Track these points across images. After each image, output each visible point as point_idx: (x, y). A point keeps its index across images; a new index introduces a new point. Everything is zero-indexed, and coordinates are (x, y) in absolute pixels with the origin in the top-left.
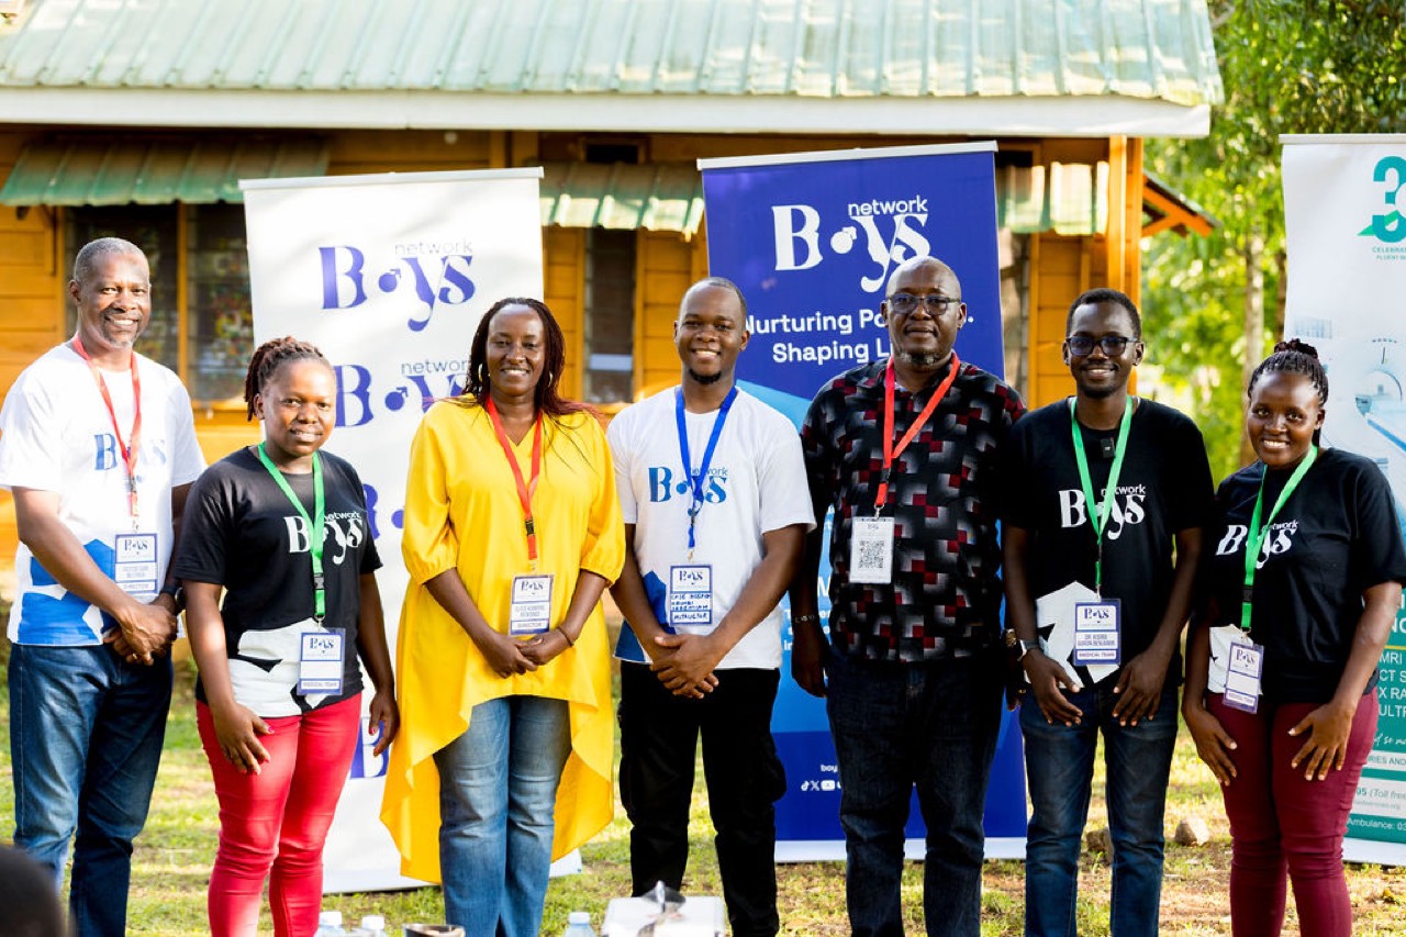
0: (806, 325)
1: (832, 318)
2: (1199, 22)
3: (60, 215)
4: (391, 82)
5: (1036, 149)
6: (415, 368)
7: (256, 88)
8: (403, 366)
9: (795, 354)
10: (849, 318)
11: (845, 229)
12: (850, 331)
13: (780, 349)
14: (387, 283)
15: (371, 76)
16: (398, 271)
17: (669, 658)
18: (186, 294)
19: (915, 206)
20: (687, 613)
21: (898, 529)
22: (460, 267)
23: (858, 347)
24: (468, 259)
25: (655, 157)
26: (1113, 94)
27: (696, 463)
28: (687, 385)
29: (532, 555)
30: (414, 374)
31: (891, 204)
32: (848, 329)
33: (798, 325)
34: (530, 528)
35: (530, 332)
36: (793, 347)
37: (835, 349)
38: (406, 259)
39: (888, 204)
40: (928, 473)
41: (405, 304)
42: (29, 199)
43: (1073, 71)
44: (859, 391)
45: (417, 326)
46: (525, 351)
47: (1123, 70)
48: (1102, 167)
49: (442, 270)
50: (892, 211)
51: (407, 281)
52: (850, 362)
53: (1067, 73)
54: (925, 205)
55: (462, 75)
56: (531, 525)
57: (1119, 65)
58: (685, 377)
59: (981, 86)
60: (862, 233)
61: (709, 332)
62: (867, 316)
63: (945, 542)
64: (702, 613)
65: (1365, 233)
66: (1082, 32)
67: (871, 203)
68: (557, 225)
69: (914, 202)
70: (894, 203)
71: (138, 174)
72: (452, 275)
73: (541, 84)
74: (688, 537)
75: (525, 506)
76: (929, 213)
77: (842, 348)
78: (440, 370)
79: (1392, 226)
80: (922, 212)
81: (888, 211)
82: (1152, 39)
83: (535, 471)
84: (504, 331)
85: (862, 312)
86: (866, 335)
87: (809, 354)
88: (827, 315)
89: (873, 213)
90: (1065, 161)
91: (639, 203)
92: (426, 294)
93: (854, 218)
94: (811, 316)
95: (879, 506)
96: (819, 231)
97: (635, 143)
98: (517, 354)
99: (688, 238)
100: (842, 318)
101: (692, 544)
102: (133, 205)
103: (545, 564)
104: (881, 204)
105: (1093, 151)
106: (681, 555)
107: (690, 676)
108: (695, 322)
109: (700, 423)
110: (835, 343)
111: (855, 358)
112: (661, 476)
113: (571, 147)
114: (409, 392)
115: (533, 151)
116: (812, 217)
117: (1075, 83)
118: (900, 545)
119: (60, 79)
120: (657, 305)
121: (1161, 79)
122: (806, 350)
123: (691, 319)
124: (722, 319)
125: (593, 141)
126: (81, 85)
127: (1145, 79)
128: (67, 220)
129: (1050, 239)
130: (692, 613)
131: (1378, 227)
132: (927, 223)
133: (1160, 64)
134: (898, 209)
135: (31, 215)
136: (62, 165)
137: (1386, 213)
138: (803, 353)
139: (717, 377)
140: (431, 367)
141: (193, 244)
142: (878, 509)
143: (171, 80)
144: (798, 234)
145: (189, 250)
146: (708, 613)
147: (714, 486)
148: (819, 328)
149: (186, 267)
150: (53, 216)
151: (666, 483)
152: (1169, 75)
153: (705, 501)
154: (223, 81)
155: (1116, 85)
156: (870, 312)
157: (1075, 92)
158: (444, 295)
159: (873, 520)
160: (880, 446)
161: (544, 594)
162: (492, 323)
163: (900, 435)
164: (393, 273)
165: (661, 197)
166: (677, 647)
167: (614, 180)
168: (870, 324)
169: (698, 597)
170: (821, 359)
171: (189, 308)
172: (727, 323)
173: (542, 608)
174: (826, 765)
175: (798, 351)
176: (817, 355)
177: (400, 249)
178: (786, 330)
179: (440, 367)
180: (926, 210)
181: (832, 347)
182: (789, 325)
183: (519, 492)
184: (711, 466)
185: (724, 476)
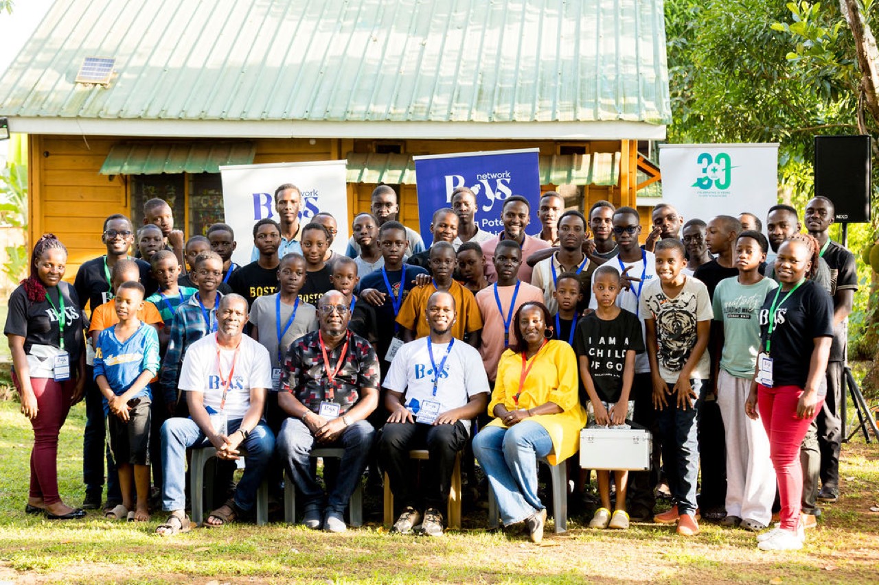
2: (664, 84)
3: (128, 179)
4: (285, 116)
5: (587, 146)
7: (222, 119)
11: (476, 185)
15: (275, 113)
18: (188, 216)
19: (505, 175)
24: (316, 198)
26: (621, 119)
31: (495, 174)
42: (115, 170)
43: (603, 109)
47: (627, 108)
48: (618, 155)
53: (600, 110)
54: (509, 175)
55: (317, 113)
57: (625, 105)
59: (559, 117)
60: (482, 186)
65: (694, 185)
66: (609, 91)
67: (487, 174)
68: (362, 182)
69: (505, 173)
71: (166, 160)
72: (309, 205)
73: (354, 117)
79: (705, 183)
80: (508, 178)
81: (494, 177)
82: (641, 94)
85: (483, 220)
89: (487, 178)
90: (600, 151)
91: (401, 172)
102: (164, 174)
104: (491, 175)
105: (613, 146)
113: (369, 146)
115: (351, 148)
116: (462, 180)
117: (604, 115)
119: (129, 115)
121: (644, 112)
125: (379, 143)
126: (140, 118)
127: (636, 113)
128: (132, 181)
129: (593, 187)
131: (700, 183)
133: (644, 105)
135: (115, 179)
136: (131, 154)
137: (702, 177)
141: (191, 192)
143: (182, 116)
144: (456, 187)
145: (190, 195)
149: (189, 202)
150: (125, 179)
152: (647, 110)
154: (206, 116)
155: (622, 116)
156: (487, 220)
157: (603, 119)
158: (306, 214)
167: (389, 161)
171: (190, 222)
180: (510, 177)
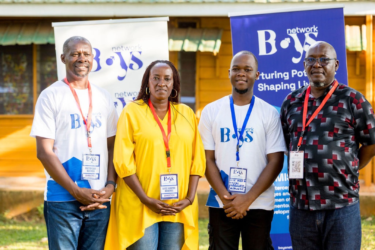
0: (270, 76)
1: (281, 73)
6: (120, 95)
8: (116, 94)
9: (267, 88)
10: (288, 73)
11: (286, 39)
12: (288, 79)
13: (261, 86)
14: (109, 62)
16: (113, 57)
17: (230, 203)
19: (313, 29)
20: (236, 187)
21: (305, 155)
22: (137, 55)
23: (291, 85)
24: (140, 53)
25: (203, 26)
27: (240, 126)
28: (234, 95)
29: (169, 165)
30: (120, 97)
31: (304, 29)
32: (287, 78)
33: (268, 76)
34: (168, 154)
35: (167, 74)
36: (266, 85)
37: (282, 85)
38: (116, 53)
39: (302, 29)
40: (320, 131)
41: (116, 69)
44: (296, 100)
45: (121, 79)
46: (165, 82)
48: (364, 27)
49: (130, 57)
50: (304, 32)
51: (117, 61)
52: (288, 91)
54: (317, 29)
56: (169, 153)
58: (234, 92)
60: (292, 40)
61: (242, 73)
62: (294, 72)
63: (326, 160)
64: (242, 188)
67: (296, 28)
69: (313, 28)
70: (305, 28)
71: (18, 34)
72: (134, 59)
74: (236, 156)
75: (166, 145)
76: (318, 32)
77: (285, 85)
78: (130, 95)
80: (316, 32)
81: (302, 32)
83: (169, 130)
84: (157, 73)
85: (293, 71)
86: (294, 80)
87: (272, 88)
88: (279, 72)
89: (296, 32)
90: (350, 25)
91: (197, 42)
92: (124, 65)
93: (289, 35)
94: (273, 73)
95: (299, 146)
96: (275, 40)
97: (195, 21)
98: (162, 83)
99: (215, 54)
100: (285, 73)
101: (238, 159)
102: (17, 45)
103: (174, 169)
104: (300, 29)
105: (360, 21)
106: (234, 163)
107: (238, 210)
108: (237, 68)
109: (241, 110)
110: (282, 83)
111: (290, 89)
112: (226, 131)
113: (173, 23)
114: (118, 104)
116: (273, 34)
118: (307, 161)
120: (204, 79)
122: (271, 86)
123: (235, 67)
124: (248, 67)
125: (180, 21)
130: (238, 188)
132: (318, 36)
134: (306, 31)
138: (270, 87)
139: (246, 91)
140: (126, 94)
141: (38, 59)
142: (298, 148)
144: (267, 41)
145: (37, 61)
146: (244, 188)
147: (248, 135)
148: (276, 77)
151: (228, 134)
153: (244, 141)
156: (296, 71)
158: (131, 66)
159: (297, 152)
160: (301, 122)
161: (174, 182)
162: (151, 71)
163: (310, 116)
164: (111, 58)
165: (206, 40)
166: (232, 200)
168: (296, 76)
169: (241, 181)
170: (277, 89)
171: (38, 82)
172: (250, 69)
173: (174, 188)
174: (280, 246)
175: (268, 86)
176: (275, 88)
177: (114, 49)
178: (263, 78)
179: (130, 94)
180: (317, 31)
181: (281, 85)
182: (264, 76)
183: (163, 139)
184: (247, 127)
185: (252, 131)
